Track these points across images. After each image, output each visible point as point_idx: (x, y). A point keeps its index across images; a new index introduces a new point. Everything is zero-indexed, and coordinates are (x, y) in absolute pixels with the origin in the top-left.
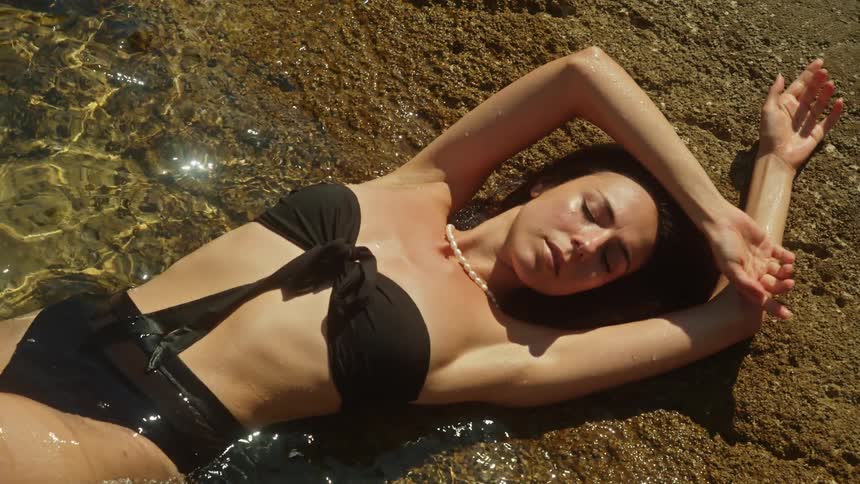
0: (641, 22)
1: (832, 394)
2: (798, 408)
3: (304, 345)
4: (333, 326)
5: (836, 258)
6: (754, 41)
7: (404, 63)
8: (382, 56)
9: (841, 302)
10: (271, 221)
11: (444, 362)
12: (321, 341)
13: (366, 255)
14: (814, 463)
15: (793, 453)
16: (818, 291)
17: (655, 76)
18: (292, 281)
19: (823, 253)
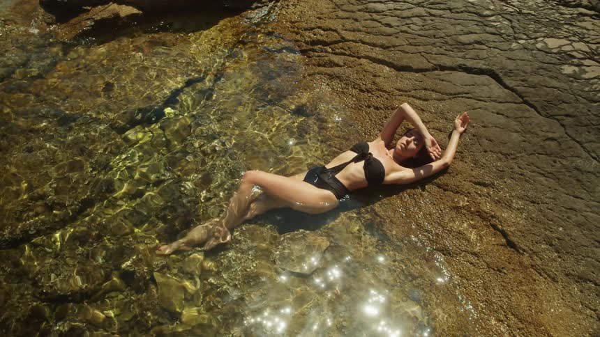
0: (423, 110)
1: (465, 181)
2: (458, 184)
3: (359, 172)
4: (365, 167)
5: (465, 154)
6: (446, 113)
7: (375, 121)
8: (371, 120)
9: (466, 162)
10: (352, 150)
11: (388, 175)
12: (363, 171)
13: (370, 154)
14: (461, 194)
15: (457, 192)
16: (461, 160)
17: (426, 120)
18: (356, 160)
19: (462, 153)
